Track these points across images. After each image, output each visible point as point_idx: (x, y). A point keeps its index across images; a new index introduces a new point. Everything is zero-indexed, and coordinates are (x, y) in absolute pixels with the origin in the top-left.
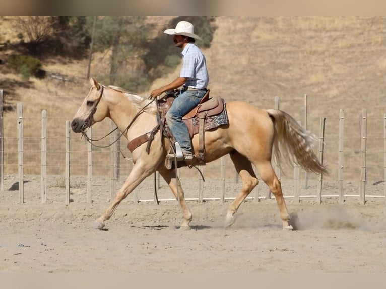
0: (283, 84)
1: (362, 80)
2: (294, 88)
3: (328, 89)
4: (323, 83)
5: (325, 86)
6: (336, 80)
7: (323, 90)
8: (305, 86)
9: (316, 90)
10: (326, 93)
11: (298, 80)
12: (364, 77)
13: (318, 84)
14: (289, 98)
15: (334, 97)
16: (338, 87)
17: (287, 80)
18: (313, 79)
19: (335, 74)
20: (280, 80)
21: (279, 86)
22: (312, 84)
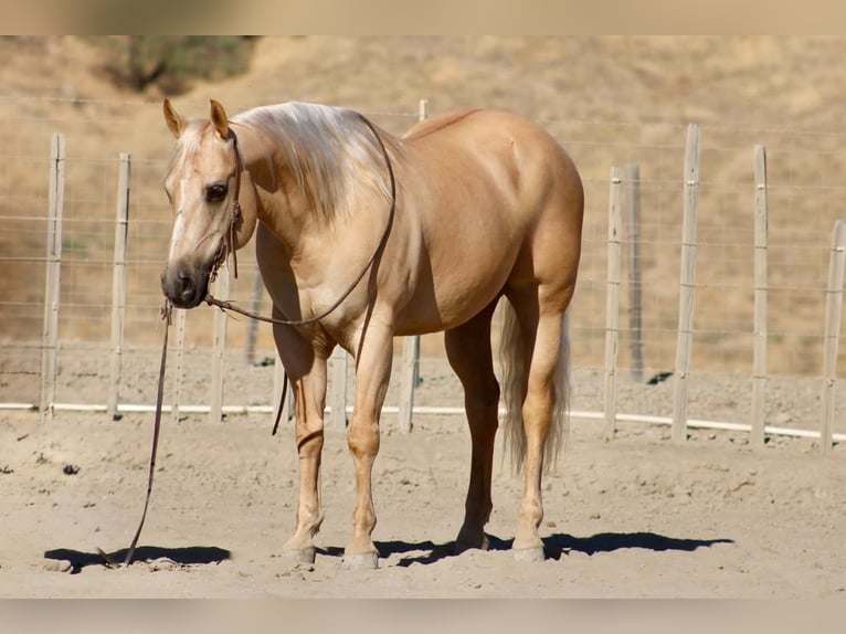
0: (653, 68)
2: (684, 82)
3: (789, 87)
4: (774, 69)
5: (779, 79)
6: (814, 62)
7: (773, 92)
8: (719, 75)
9: (752, 90)
11: (697, 57)
13: (758, 72)
14: (668, 111)
15: (804, 114)
16: (818, 82)
17: (666, 57)
18: (746, 54)
19: (811, 44)
20: (646, 56)
21: (641, 74)
22: (740, 73)
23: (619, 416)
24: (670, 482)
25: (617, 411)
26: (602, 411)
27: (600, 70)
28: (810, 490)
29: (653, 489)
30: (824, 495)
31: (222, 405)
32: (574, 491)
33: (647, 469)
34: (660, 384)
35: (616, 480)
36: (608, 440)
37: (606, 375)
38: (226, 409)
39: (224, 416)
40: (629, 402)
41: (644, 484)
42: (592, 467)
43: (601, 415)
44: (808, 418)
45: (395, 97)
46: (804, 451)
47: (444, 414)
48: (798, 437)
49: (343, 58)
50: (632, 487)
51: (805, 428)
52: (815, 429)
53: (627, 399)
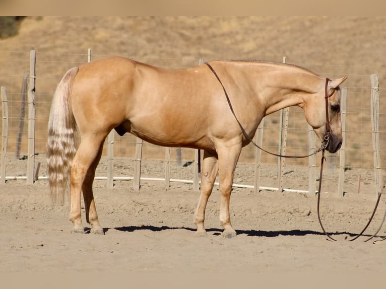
0: (187, 33)
1: (286, 31)
2: (200, 39)
3: (243, 41)
4: (237, 33)
5: (239, 37)
6: (253, 30)
7: (236, 43)
8: (214, 36)
9: (228, 42)
10: (241, 46)
11: (205, 28)
12: (288, 27)
13: (230, 34)
14: (193, 51)
15: (249, 52)
16: (255, 39)
17: (192, 28)
18: (225, 27)
19: (252, 23)
20: (183, 28)
21: (182, 35)
22: (223, 35)
23: (171, 180)
24: (192, 207)
25: (170, 178)
26: (164, 178)
27: (165, 34)
28: (250, 210)
29: (185, 210)
30: (256, 212)
31: (6, 176)
32: (153, 211)
33: (183, 202)
34: (188, 166)
35: (170, 207)
36: (167, 190)
37: (166, 163)
38: (7, 178)
39: (6, 181)
40: (176, 174)
41: (181, 208)
42: (160, 201)
43: (164, 179)
44: (250, 180)
45: (80, 45)
46: (247, 194)
47: (99, 179)
48: (245, 188)
49: (58, 28)
50: (177, 210)
51: (248, 184)
52: (252, 185)
53: (175, 172)
